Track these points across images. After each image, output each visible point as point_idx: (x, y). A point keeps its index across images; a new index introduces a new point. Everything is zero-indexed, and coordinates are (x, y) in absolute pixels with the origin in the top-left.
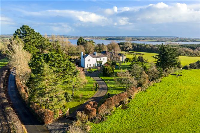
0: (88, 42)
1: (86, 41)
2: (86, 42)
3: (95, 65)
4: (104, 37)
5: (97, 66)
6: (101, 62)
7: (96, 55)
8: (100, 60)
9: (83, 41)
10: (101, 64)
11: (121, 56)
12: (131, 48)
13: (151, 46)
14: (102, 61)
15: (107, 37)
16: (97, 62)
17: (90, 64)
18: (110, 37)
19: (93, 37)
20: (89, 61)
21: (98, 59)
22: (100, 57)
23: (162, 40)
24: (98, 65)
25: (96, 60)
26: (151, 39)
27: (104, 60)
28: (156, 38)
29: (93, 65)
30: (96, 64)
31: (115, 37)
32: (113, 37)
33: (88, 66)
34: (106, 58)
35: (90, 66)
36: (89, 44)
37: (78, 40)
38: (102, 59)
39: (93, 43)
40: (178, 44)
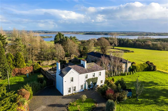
0: (68, 39)
1: (66, 37)
2: (66, 40)
3: (84, 87)
4: (82, 32)
5: (87, 88)
6: (94, 80)
7: (86, 67)
8: (94, 76)
9: (62, 38)
10: (95, 83)
11: (124, 63)
12: (116, 44)
13: (133, 41)
14: (97, 78)
15: (85, 32)
16: (88, 81)
17: (75, 87)
18: (87, 32)
19: (73, 32)
20: (72, 80)
21: (90, 75)
22: (93, 71)
23: (132, 34)
24: (89, 86)
25: (86, 77)
26: (122, 34)
27: (100, 75)
28: (126, 32)
29: (80, 88)
30: (85, 85)
31: (91, 32)
32: (90, 32)
33: (69, 91)
34: (103, 72)
35: (75, 90)
36: (71, 42)
37: (56, 36)
38: (97, 73)
39: (75, 40)
40: (150, 38)
